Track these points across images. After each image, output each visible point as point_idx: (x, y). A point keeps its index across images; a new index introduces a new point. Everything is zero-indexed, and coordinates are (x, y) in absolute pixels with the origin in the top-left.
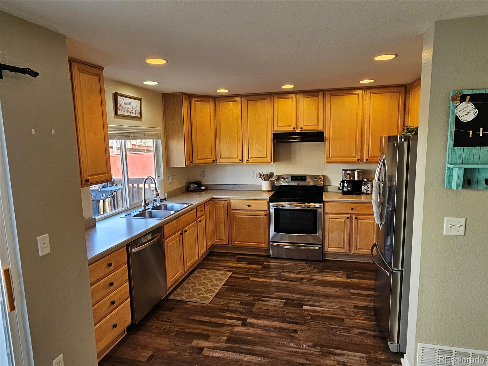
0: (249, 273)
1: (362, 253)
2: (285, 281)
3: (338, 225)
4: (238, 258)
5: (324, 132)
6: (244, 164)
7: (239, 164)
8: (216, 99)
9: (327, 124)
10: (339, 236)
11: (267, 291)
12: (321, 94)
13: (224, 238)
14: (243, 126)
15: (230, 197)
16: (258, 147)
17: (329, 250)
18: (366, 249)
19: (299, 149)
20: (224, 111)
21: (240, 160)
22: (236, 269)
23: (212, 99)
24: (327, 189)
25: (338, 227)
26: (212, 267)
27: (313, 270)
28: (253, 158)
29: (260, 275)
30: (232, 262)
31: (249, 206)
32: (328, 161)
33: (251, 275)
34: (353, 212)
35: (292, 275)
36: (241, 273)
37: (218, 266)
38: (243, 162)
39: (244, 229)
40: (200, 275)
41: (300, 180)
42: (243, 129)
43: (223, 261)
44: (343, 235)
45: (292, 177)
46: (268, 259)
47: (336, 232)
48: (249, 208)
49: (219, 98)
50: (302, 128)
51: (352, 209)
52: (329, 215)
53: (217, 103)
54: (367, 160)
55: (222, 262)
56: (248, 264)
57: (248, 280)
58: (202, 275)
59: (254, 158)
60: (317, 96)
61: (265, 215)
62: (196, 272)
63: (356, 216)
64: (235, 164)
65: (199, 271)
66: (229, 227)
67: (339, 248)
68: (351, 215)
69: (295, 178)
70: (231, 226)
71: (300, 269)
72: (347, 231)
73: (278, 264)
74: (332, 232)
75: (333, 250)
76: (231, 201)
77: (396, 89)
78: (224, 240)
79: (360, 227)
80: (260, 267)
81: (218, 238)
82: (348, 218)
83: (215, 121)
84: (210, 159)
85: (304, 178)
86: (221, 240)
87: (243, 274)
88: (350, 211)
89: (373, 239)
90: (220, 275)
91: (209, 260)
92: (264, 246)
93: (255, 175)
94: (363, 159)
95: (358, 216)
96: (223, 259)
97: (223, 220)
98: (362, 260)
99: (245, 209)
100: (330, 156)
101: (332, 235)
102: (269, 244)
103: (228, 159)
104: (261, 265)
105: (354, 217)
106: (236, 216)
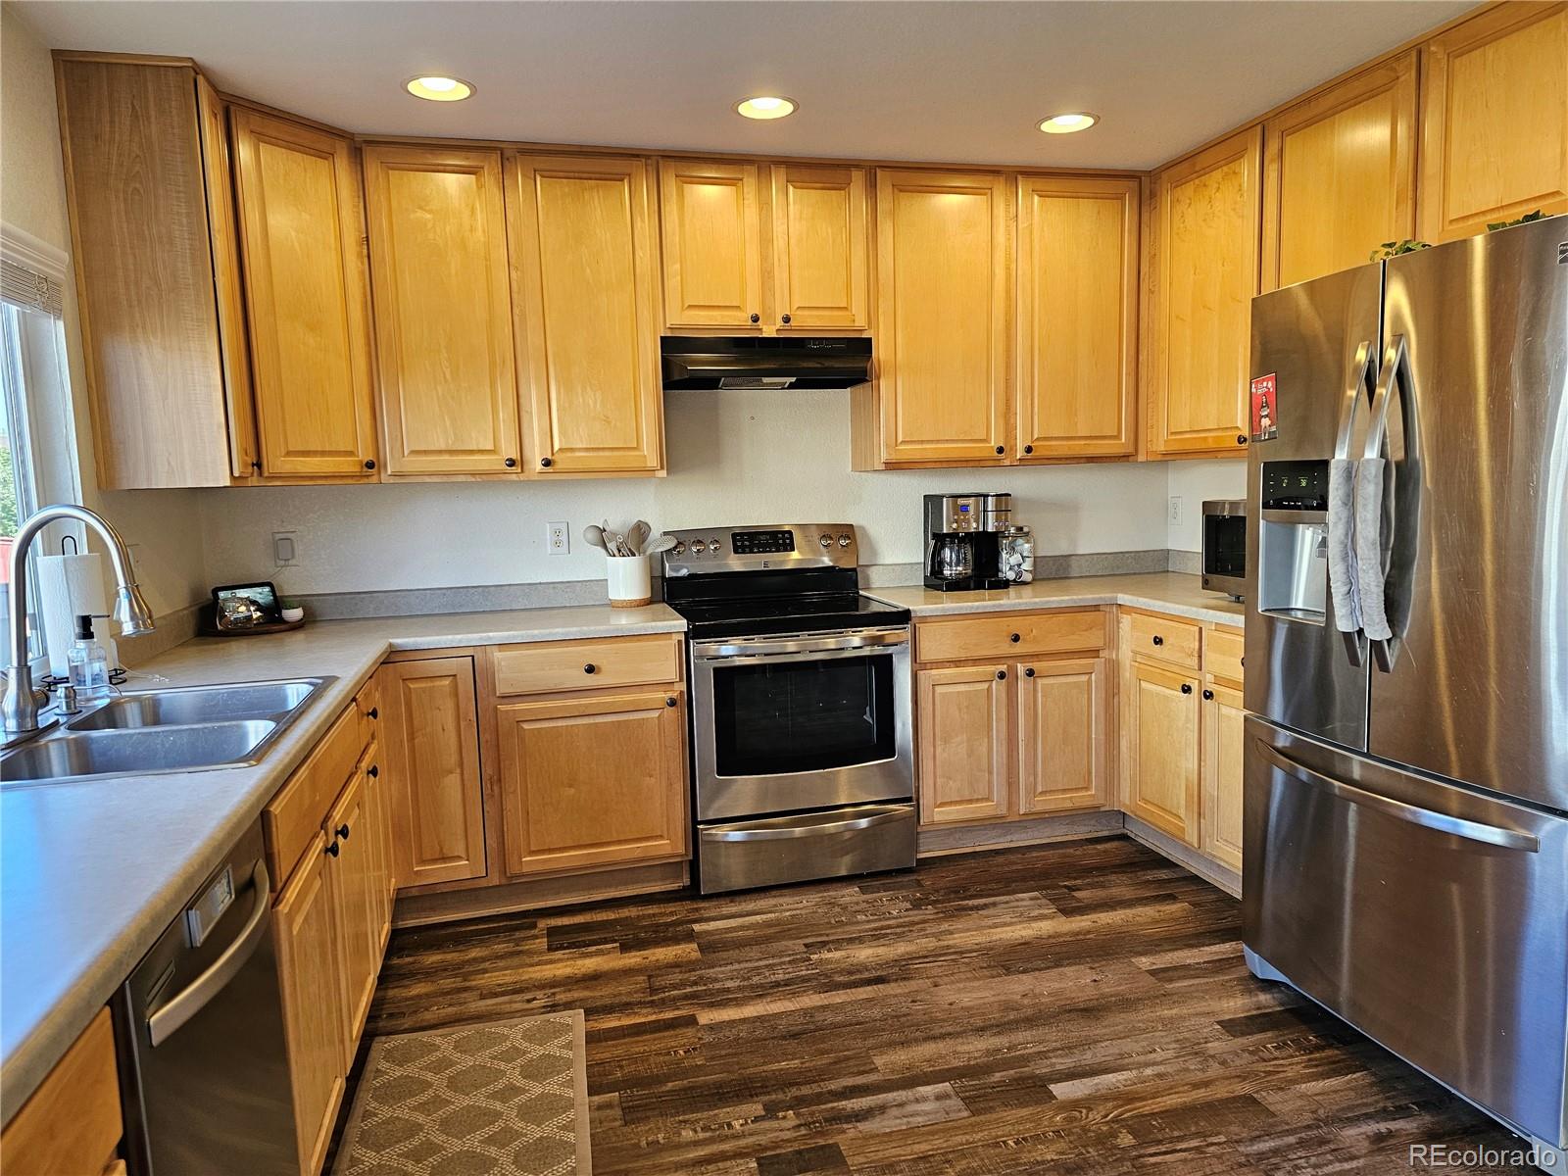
0: (663, 989)
1: (1052, 807)
2: (861, 990)
3: (967, 707)
4: (552, 932)
5: (871, 339)
6: (530, 483)
7: (505, 482)
8: (367, 151)
9: (885, 306)
10: (971, 753)
11: (825, 1060)
12: (858, 178)
13: (460, 850)
14: (515, 296)
15: (490, 638)
16: (595, 403)
17: (937, 818)
18: (1065, 791)
19: (753, 418)
20: (412, 216)
21: (512, 463)
22: (587, 988)
23: (344, 144)
24: (867, 579)
25: (966, 717)
26: (450, 1010)
27: (916, 912)
28: (572, 450)
29: (728, 990)
30: (536, 959)
31: (590, 669)
32: (894, 457)
33: (686, 997)
34: (1018, 648)
35: (864, 954)
36: (628, 1004)
37: (483, 997)
38: (522, 471)
39: (571, 786)
40: (411, 1070)
41: (770, 545)
42: (516, 311)
43: (486, 965)
44: (984, 749)
45: (734, 536)
46: (689, 905)
47: (959, 739)
48: (591, 680)
49: (384, 149)
50: (787, 319)
51: (1016, 638)
52: (934, 672)
53: (373, 170)
54: (1029, 450)
55: (485, 971)
56: (625, 948)
57: (690, 1032)
58: (427, 1068)
59: (580, 450)
60: (842, 186)
61: (672, 703)
62: (377, 1060)
63: (1030, 665)
64: (484, 480)
65: (389, 1051)
66: (487, 786)
67: (970, 801)
68: (1010, 662)
69: (748, 540)
70: (500, 780)
71: (868, 922)
72: (999, 728)
73: (758, 918)
74: (946, 741)
75: (949, 813)
76: (498, 655)
77: (1110, 186)
78: (459, 858)
79: (1044, 707)
80: (689, 950)
81: (427, 856)
82: (1002, 676)
83: (362, 263)
84: (351, 453)
85: (784, 539)
86: (444, 859)
87: (641, 1004)
88: (1007, 648)
89: (1088, 748)
90: (528, 1036)
91: (403, 976)
92: (668, 850)
93: (564, 538)
94: (1013, 448)
95: (1035, 666)
96: (474, 953)
97: (454, 759)
98: (1046, 834)
99: (569, 685)
100: (900, 439)
101: (945, 755)
102: (694, 837)
103: (446, 457)
104: (690, 936)
105: (1021, 669)
106: (526, 726)
